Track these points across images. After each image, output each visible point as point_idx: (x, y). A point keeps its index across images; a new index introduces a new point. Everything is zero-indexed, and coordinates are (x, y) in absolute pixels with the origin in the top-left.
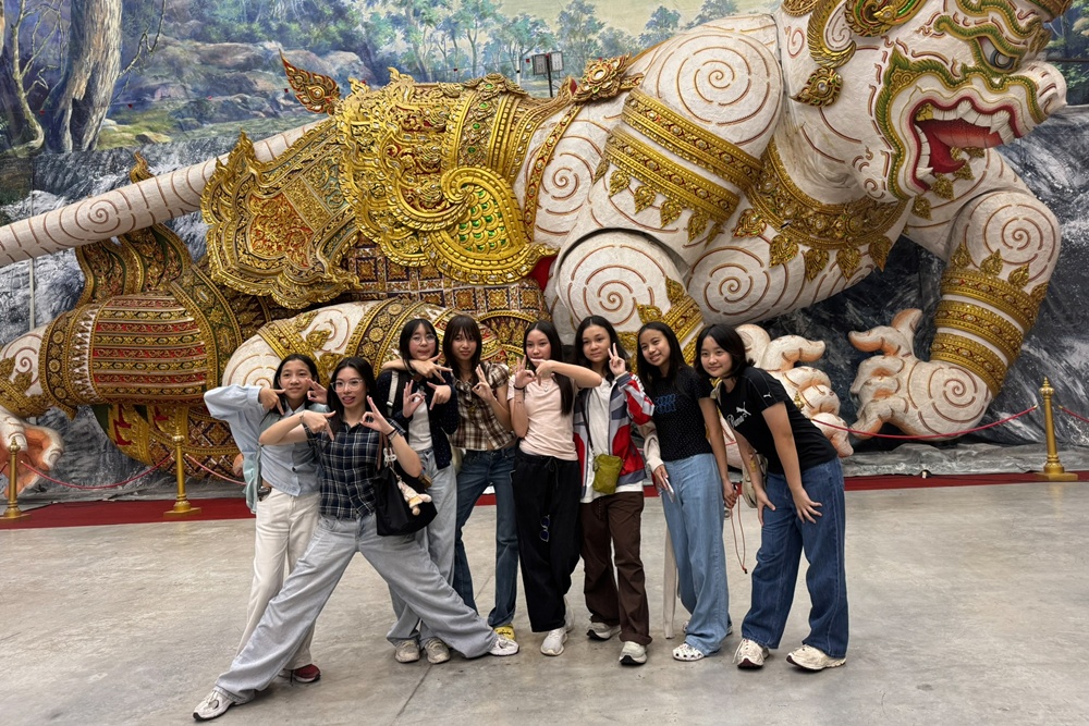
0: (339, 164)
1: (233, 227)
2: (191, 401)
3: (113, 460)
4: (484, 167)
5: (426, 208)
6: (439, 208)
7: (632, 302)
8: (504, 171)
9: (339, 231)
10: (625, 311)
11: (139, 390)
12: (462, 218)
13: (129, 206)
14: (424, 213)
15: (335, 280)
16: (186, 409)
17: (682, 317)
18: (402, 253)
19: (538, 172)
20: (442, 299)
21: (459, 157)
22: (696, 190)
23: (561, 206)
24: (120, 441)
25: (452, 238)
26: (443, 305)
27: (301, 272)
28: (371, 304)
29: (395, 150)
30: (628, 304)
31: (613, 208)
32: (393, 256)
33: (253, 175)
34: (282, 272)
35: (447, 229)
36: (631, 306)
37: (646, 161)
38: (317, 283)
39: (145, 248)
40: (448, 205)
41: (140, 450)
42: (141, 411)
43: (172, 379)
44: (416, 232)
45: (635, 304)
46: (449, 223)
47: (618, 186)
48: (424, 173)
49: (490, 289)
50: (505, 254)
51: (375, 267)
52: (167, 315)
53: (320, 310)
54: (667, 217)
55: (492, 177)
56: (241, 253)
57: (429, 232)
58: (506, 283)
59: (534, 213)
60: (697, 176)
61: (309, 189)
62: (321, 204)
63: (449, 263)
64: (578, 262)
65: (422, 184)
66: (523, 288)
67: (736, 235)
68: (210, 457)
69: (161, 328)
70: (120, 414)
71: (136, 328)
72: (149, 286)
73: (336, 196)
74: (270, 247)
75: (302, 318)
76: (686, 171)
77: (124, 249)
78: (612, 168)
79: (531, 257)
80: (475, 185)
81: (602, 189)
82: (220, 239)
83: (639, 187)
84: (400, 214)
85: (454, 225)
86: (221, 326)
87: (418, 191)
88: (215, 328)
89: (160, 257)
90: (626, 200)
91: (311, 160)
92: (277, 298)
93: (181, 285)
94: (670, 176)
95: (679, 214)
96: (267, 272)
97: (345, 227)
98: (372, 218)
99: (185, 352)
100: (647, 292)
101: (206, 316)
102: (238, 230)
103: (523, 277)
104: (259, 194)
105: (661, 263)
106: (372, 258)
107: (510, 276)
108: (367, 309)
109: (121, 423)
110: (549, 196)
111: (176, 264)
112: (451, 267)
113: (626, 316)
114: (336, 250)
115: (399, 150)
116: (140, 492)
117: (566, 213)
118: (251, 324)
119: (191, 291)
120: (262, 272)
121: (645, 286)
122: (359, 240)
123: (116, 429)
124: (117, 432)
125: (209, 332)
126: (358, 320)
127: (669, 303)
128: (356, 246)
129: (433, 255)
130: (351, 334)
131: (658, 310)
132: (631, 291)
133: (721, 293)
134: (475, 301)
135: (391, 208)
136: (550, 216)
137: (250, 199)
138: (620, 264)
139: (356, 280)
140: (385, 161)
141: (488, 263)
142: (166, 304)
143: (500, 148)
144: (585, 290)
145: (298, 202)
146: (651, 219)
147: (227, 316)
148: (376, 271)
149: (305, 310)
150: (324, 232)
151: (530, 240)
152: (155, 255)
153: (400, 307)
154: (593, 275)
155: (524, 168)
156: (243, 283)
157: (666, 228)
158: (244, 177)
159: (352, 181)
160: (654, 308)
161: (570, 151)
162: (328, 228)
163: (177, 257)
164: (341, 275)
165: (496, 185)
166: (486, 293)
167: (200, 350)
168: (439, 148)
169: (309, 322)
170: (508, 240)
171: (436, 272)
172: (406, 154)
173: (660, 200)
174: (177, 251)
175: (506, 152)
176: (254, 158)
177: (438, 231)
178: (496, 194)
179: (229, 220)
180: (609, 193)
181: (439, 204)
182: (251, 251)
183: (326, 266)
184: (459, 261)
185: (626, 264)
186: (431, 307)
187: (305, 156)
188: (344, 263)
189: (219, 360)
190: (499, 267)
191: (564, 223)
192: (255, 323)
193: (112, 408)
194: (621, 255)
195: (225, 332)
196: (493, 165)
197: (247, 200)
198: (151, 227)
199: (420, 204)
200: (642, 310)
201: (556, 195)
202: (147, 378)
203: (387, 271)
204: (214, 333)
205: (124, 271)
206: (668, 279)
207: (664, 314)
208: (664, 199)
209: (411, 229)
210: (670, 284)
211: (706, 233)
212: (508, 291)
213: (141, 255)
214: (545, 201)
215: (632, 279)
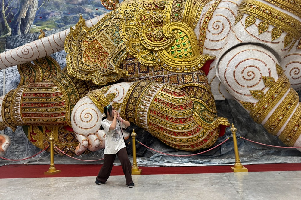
0: (119, 26)
1: (77, 54)
2: (59, 124)
3: (31, 147)
4: (182, 22)
5: (156, 41)
6: (162, 40)
7: (260, 75)
8: (190, 24)
9: (119, 53)
10: (256, 80)
11: (39, 120)
12: (172, 44)
13: (37, 47)
14: (156, 43)
15: (118, 73)
16: (57, 127)
17: (284, 82)
18: (146, 61)
19: (206, 23)
20: (163, 80)
21: (171, 18)
22: (289, 23)
23: (216, 38)
24: (32, 140)
25: (168, 53)
26: (163, 82)
27: (104, 70)
28: (133, 83)
29: (143, 18)
30: (258, 77)
31: (247, 33)
32: (142, 62)
33: (85, 32)
34: (96, 70)
35: (166, 49)
36: (259, 77)
37: (264, 10)
38: (111, 75)
39: (43, 65)
40: (166, 39)
41: (40, 144)
42: (40, 128)
43: (52, 115)
44: (152, 52)
45: (262, 76)
46: (167, 46)
47: (249, 23)
48: (155, 26)
49: (185, 74)
50: (191, 59)
51: (134, 67)
52: (51, 90)
53: (112, 85)
54: (274, 36)
55: (185, 26)
56: (80, 63)
57: (158, 51)
58: (192, 72)
59: (204, 41)
60: (289, 16)
61: (107, 36)
62: (112, 42)
63: (167, 64)
64: (230, 59)
65: (155, 31)
66: (199, 74)
68: (66, 147)
69: (48, 95)
70: (33, 130)
71: (38, 95)
72: (44, 80)
73: (118, 39)
74: (91, 61)
75: (105, 89)
76: (284, 14)
77: (36, 66)
78: (245, 16)
80: (178, 30)
82: (72, 58)
83: (261, 23)
84: (145, 44)
85: (169, 47)
86: (71, 94)
87: (153, 34)
88: (69, 94)
89: (49, 69)
90: (254, 29)
91: (108, 26)
92: (94, 82)
93: (56, 78)
94: (277, 17)
95: (280, 34)
96: (90, 71)
98: (133, 47)
99: (57, 104)
100: (268, 71)
101: (66, 90)
102: (79, 54)
103: (199, 69)
104: (87, 40)
106: (133, 64)
107: (194, 68)
108: (131, 84)
109: (33, 133)
110: (210, 34)
111: (55, 71)
112: (168, 65)
113: (256, 82)
115: (145, 18)
116: (39, 160)
117: (218, 41)
118: (83, 93)
119: (60, 80)
120: (88, 71)
121: (267, 68)
122: (128, 57)
123: (31, 135)
124: (31, 137)
125: (67, 96)
126: (128, 89)
127: (278, 76)
128: (126, 59)
129: (159, 61)
130: (125, 95)
131: (273, 79)
132: (259, 70)
133: (291, 75)
134: (178, 80)
135: (141, 42)
136: (211, 42)
137: (84, 42)
138: (253, 58)
139: (127, 73)
140: (139, 23)
141: (184, 63)
142: (50, 85)
143: (189, 14)
144: (235, 71)
145: (103, 42)
146: (267, 37)
147: (74, 90)
148: (134, 69)
149: (106, 86)
150: (113, 54)
151: (201, 53)
152: (47, 68)
153: (145, 83)
154: (239, 63)
155: (199, 22)
156: (80, 76)
157: (274, 41)
158: (82, 33)
159: (125, 32)
160: (271, 78)
161: (220, 14)
162: (115, 52)
163: (55, 69)
164: (120, 71)
165: (187, 29)
166: (183, 76)
167: (63, 103)
168: (162, 15)
169: (108, 90)
170: (193, 53)
171: (161, 67)
172: (148, 19)
173: (271, 29)
174: (55, 66)
175: (191, 16)
176: (85, 26)
177: (162, 50)
178: (187, 33)
179: (75, 51)
180: (245, 27)
181: (162, 38)
182: (84, 62)
183: (114, 67)
184: (171, 63)
185: (256, 58)
186: (158, 83)
187: (105, 24)
188: (121, 66)
189: (70, 107)
190: (189, 64)
191: (218, 45)
192: (85, 92)
193: (29, 127)
194: (253, 54)
195: (73, 96)
196: (185, 21)
197: (82, 42)
198: (45, 57)
199: (154, 39)
200: (265, 79)
201: (214, 33)
202: (42, 115)
203: (139, 69)
204: (69, 96)
205: (35, 74)
206: (277, 65)
207: (276, 81)
208: (273, 28)
209: (150, 50)
210: (278, 67)
211: (290, 45)
212: (193, 75)
213: (42, 68)
214: (209, 36)
215: (260, 65)
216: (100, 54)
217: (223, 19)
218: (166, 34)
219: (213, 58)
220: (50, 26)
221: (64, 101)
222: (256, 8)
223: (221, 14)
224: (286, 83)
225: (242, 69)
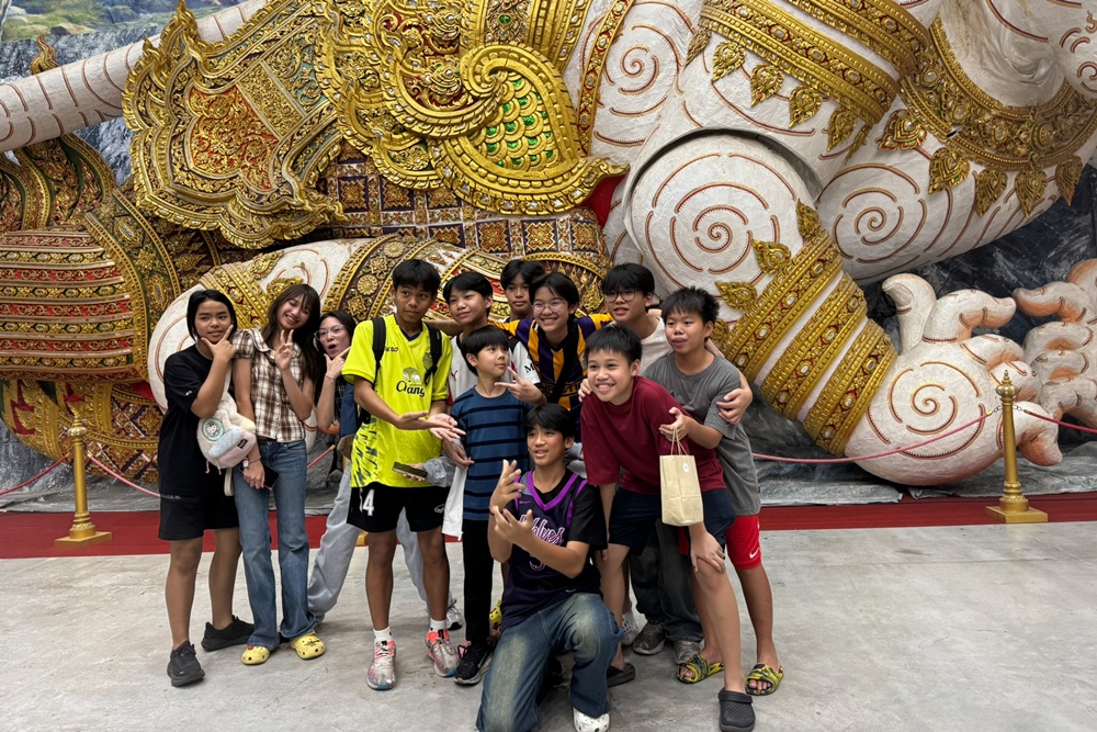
0: (315, 44)
1: (167, 134)
2: (114, 375)
3: (18, 453)
4: (523, 45)
5: (438, 104)
6: (457, 104)
7: (746, 237)
8: (550, 51)
9: (314, 139)
10: (734, 252)
11: (40, 360)
12: (490, 119)
13: (25, 105)
14: (436, 112)
15: (308, 207)
16: (108, 387)
17: (819, 260)
18: (404, 170)
19: (600, 51)
20: (461, 237)
21: (486, 30)
22: (844, 71)
23: (632, 102)
24: (20, 429)
25: (476, 147)
26: (462, 245)
27: (260, 196)
28: (360, 242)
29: (395, 21)
30: (741, 241)
31: (717, 98)
32: (390, 173)
33: (194, 59)
34: (234, 196)
35: (469, 134)
36: (744, 245)
37: (770, 27)
38: (283, 212)
39: (51, 168)
40: (470, 101)
41: (47, 441)
42: (48, 388)
43: (85, 345)
44: (424, 140)
45: (751, 241)
46: (472, 126)
47: (725, 66)
48: (436, 54)
49: (530, 222)
50: (551, 172)
51: (366, 190)
52: (78, 257)
53: (286, 250)
54: (799, 111)
55: (534, 59)
56: (177, 169)
57: (443, 139)
58: (553, 213)
59: (593, 113)
60: (845, 50)
61: (273, 79)
62: (289, 99)
63: (472, 184)
64: (663, 180)
65: (433, 70)
66: (576, 221)
67: (884, 147)
68: (140, 451)
69: (69, 275)
70: (20, 393)
71: (34, 274)
72: (57, 219)
73: (309, 89)
74: (218, 162)
75: (262, 261)
76: (830, 42)
77: (24, 170)
78: (716, 40)
79: (588, 176)
80: (510, 71)
81: (699, 73)
82: (149, 151)
83: (759, 67)
84: (401, 113)
86: (151, 273)
87: (427, 79)
88: (144, 275)
89: (72, 180)
90: (738, 86)
91: (275, 40)
92: (227, 234)
93: (97, 216)
94: (807, 50)
95: (817, 106)
96: (214, 196)
97: (322, 132)
98: (361, 119)
99: (102, 309)
100: (770, 223)
101: (132, 259)
102: (174, 138)
103: (576, 206)
104: (202, 87)
105: (789, 181)
106: (360, 177)
107: (558, 203)
108: (354, 249)
109: (21, 404)
110: (614, 89)
111: (94, 190)
112: (475, 190)
113: (735, 258)
114: (311, 165)
115: (400, 21)
116: (48, 498)
117: (639, 114)
118: (193, 271)
119: (109, 223)
120: (207, 196)
121: (767, 214)
122: (342, 152)
123: (14, 412)
124: (16, 417)
125: (135, 281)
126: (341, 264)
127: (801, 240)
128: (339, 160)
129: (448, 173)
130: (331, 284)
131: (785, 250)
132: (745, 221)
133: (858, 231)
134: (508, 239)
135: (388, 104)
136: (616, 118)
137: (191, 94)
138: (729, 181)
139: (338, 209)
140: (379, 37)
141: (528, 184)
142: (77, 241)
143: (545, 18)
144: (673, 221)
145: (257, 98)
146: (775, 114)
147: (161, 260)
148: (366, 196)
149: (265, 250)
150: (292, 139)
151: (586, 153)
152: (65, 177)
153: (401, 246)
154: (687, 198)
155: (579, 48)
156: (180, 213)
157: (797, 129)
158: (183, 63)
159: (333, 67)
160: (780, 246)
161: (645, 23)
162: (299, 134)
163: (96, 181)
164: (317, 201)
165: (540, 71)
166: (524, 228)
167: (124, 306)
168: (458, 16)
169: (272, 266)
170: (556, 152)
171: (453, 195)
172: (410, 26)
173: (789, 87)
174: (95, 172)
175: (554, 25)
176: (196, 37)
177: (456, 137)
178: (539, 84)
179: (162, 123)
180: (712, 76)
181: (457, 98)
182: (192, 166)
183: (295, 187)
184: (485, 182)
185: (738, 182)
186: (445, 248)
187: (267, 35)
188: (322, 185)
189: (149, 321)
190: (543, 190)
191: (636, 128)
192: (199, 269)
193: (8, 384)
194: (730, 167)
195: (158, 282)
196: (534, 42)
197: (186, 96)
198: (59, 139)
199: (430, 98)
200: (761, 250)
201: (625, 87)
202: (50, 345)
203: (383, 197)
204: (142, 282)
205: (23, 199)
206: (800, 204)
207: (793, 256)
208: (796, 85)
209: (417, 135)
210: (802, 211)
211: (850, 140)
212: (554, 225)
213: (47, 179)
214: (609, 95)
215: (747, 204)
216: (248, 139)
217: (655, 41)
218: (471, 84)
219: (619, 171)
220: (77, 14)
221: (127, 296)
222: (747, 18)
223: (652, 24)
224: (823, 261)
225: (696, 215)
